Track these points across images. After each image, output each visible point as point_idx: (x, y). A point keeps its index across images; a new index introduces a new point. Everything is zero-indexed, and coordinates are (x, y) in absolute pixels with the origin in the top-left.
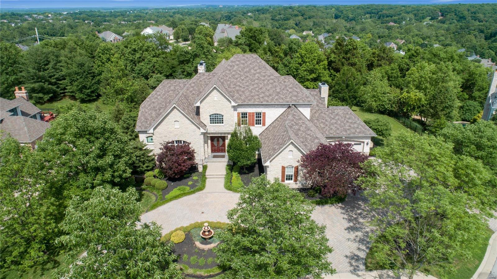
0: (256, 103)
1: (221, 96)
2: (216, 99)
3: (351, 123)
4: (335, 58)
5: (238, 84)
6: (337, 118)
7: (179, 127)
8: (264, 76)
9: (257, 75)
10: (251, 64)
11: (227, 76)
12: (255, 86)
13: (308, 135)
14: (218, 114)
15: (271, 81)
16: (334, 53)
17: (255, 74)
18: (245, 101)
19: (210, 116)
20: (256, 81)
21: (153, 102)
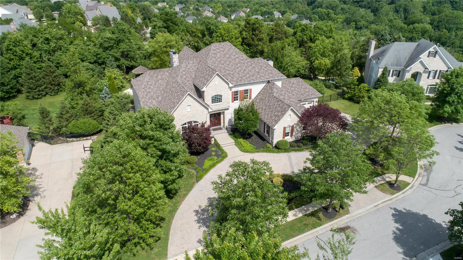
0: (246, 82)
1: (221, 80)
2: (217, 83)
3: (304, 88)
4: (246, 35)
5: (226, 68)
6: (294, 86)
7: (190, 110)
8: (243, 60)
9: (237, 59)
10: (228, 51)
11: (215, 63)
12: (240, 68)
14: (218, 95)
15: (249, 64)
16: (245, 30)
17: (235, 59)
18: (237, 82)
19: (212, 97)
20: (239, 65)
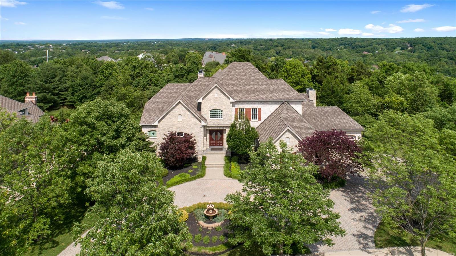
0: (253, 100)
1: (221, 93)
2: (216, 96)
3: (341, 119)
4: (318, 72)
5: (236, 85)
6: (327, 114)
7: (181, 120)
8: (258, 79)
9: (252, 78)
10: (246, 70)
11: (225, 79)
12: (251, 86)
13: (302, 126)
14: (217, 110)
15: (265, 83)
16: (317, 68)
17: (250, 77)
18: (242, 98)
19: (211, 111)
20: (251, 83)
21: (157, 102)
